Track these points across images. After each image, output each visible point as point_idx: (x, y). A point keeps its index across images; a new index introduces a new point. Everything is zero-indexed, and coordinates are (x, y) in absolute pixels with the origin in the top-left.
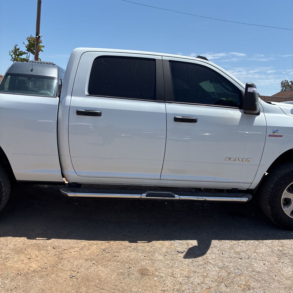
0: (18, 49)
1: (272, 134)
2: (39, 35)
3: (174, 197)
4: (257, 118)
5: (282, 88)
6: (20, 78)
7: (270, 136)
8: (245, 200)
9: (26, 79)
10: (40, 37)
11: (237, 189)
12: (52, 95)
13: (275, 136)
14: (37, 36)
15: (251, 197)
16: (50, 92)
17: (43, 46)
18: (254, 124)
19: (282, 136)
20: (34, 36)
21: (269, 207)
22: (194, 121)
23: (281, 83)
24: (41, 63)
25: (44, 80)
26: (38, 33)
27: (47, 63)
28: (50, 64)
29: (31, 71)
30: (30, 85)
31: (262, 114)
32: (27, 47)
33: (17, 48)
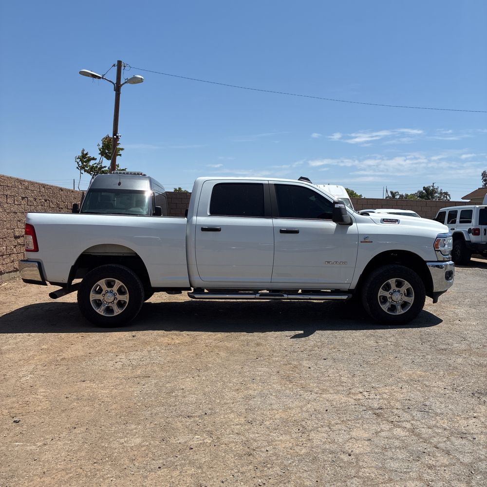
0: (87, 154)
1: (363, 240)
2: (117, 135)
3: (283, 296)
4: (350, 228)
5: (484, 183)
6: (103, 194)
7: (361, 242)
8: (345, 297)
9: (112, 195)
10: (119, 137)
11: (339, 290)
12: (145, 213)
13: (366, 242)
14: (115, 137)
15: (351, 295)
16: (142, 209)
17: (122, 149)
18: (347, 233)
19: (372, 242)
20: (111, 136)
21: (368, 304)
22: (296, 232)
23: (482, 175)
24: (127, 173)
25: (132, 194)
26: (115, 132)
27: (135, 174)
28: (138, 174)
29: (119, 185)
30: (116, 201)
31: (354, 224)
32: (100, 150)
33: (85, 152)
